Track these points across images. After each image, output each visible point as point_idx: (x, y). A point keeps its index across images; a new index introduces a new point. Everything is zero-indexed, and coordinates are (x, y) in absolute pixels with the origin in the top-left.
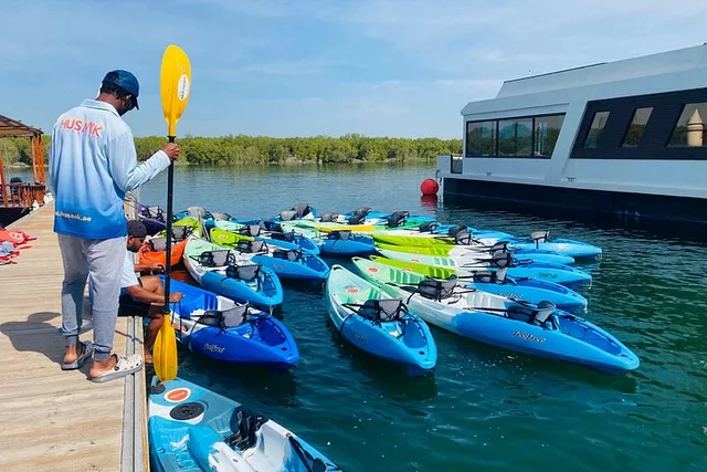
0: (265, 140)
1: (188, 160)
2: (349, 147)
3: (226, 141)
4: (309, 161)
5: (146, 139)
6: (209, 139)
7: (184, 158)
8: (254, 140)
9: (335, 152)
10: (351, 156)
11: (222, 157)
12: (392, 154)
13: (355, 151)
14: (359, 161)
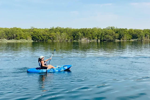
0: (70, 30)
1: (33, 39)
2: (114, 33)
3: (51, 30)
4: (93, 40)
5: (12, 29)
6: (43, 29)
7: (31, 38)
8: (64, 30)
9: (107, 36)
10: (115, 38)
11: (50, 38)
12: (134, 37)
13: (117, 35)
14: (118, 40)
